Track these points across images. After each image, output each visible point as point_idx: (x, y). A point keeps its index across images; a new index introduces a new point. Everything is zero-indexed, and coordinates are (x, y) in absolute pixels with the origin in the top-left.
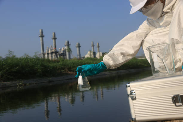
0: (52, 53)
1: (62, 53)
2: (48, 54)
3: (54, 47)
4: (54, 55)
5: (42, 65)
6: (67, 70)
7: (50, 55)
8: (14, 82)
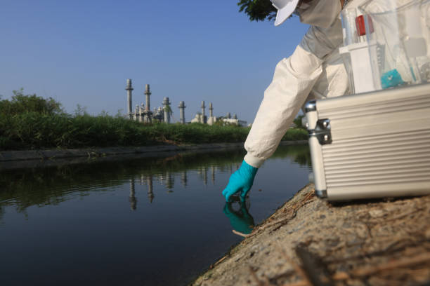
0: (143, 115)
1: (158, 116)
2: (138, 115)
3: (146, 106)
4: (146, 117)
5: (127, 128)
6: (164, 137)
7: (140, 117)
8: (83, 150)
